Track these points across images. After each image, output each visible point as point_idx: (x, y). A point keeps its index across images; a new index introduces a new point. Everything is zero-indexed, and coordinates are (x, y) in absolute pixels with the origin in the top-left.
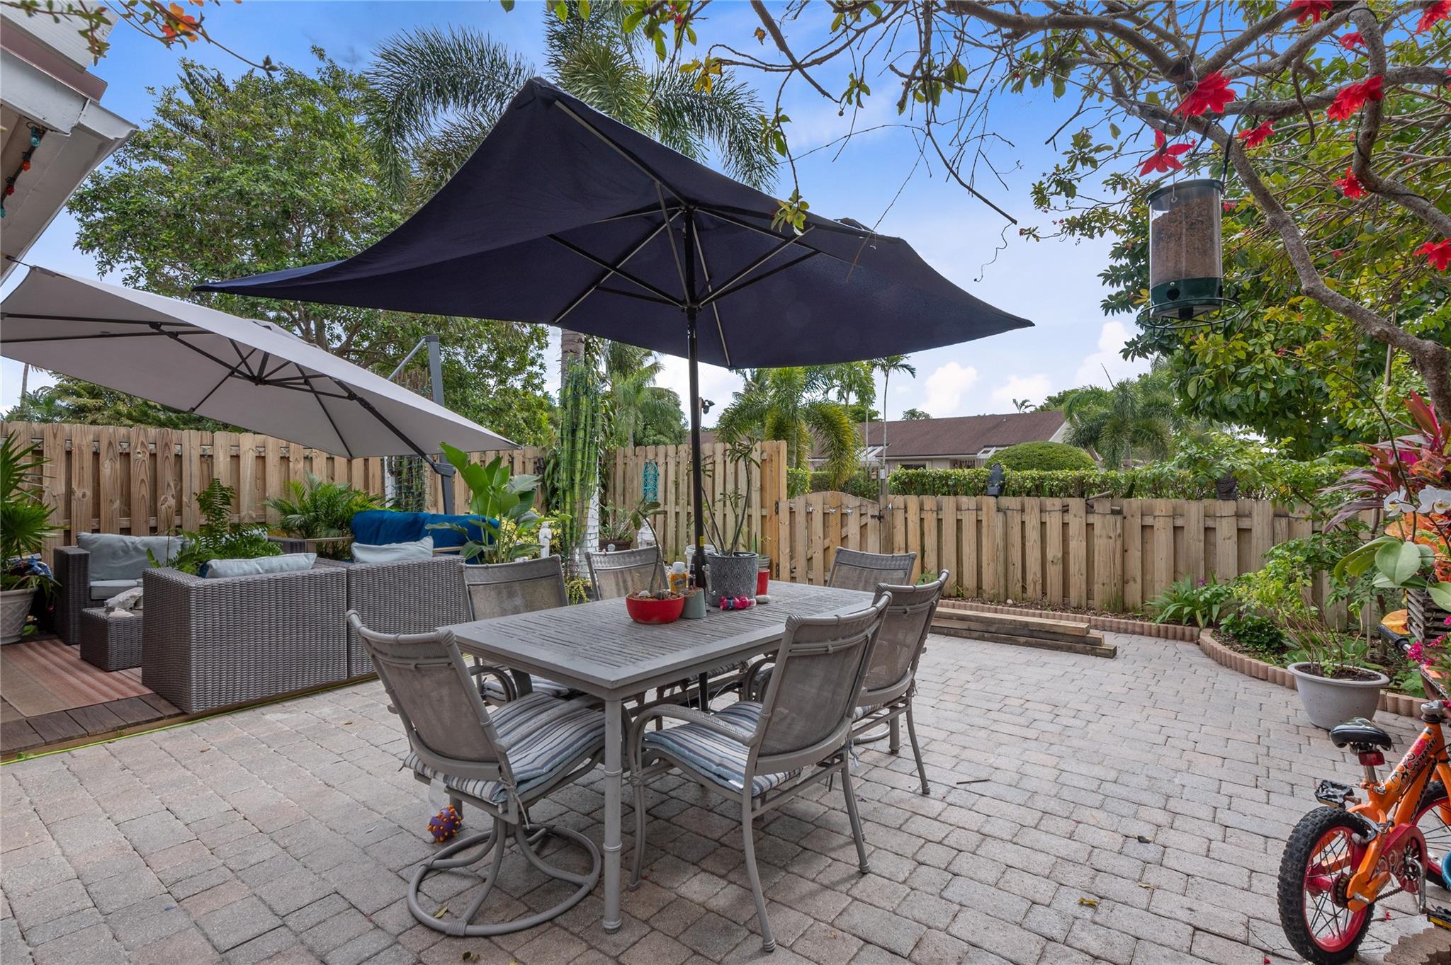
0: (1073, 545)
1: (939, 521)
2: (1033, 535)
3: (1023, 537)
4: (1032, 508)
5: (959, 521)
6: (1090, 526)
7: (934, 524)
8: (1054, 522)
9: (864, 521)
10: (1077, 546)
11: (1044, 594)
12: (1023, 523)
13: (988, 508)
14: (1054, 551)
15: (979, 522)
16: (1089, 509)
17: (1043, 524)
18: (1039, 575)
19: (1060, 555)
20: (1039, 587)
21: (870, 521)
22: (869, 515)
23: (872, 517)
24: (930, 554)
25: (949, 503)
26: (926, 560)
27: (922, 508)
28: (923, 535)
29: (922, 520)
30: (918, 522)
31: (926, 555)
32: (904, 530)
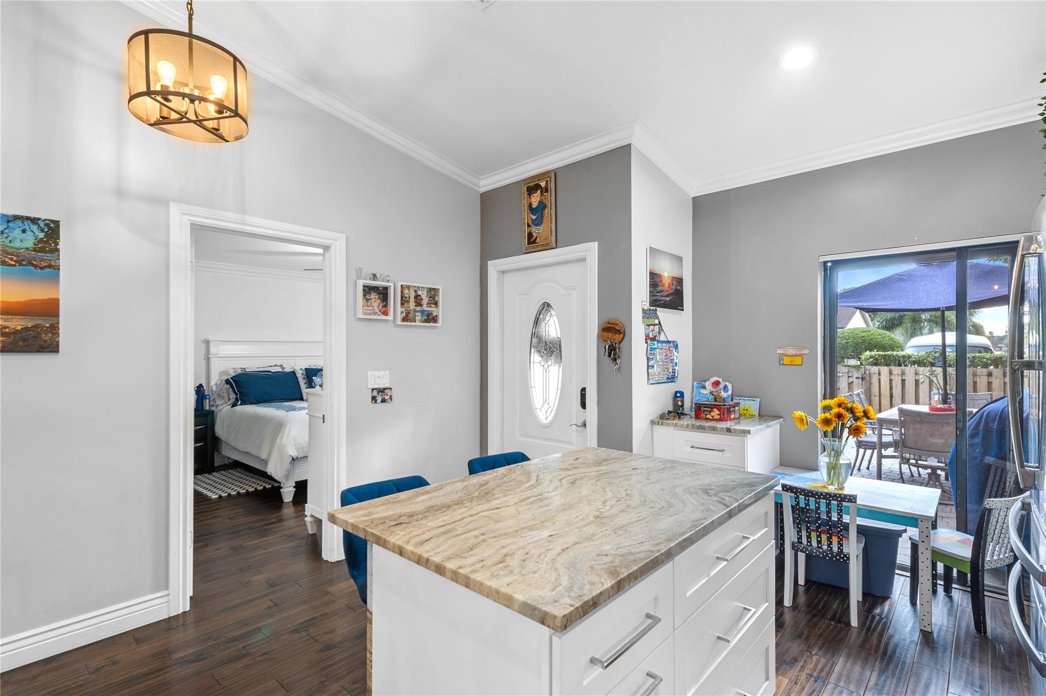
1: (903, 381)
5: (917, 382)
7: (900, 382)
9: (851, 380)
21: (856, 381)
22: (854, 377)
23: (857, 378)
24: (897, 398)
25: (910, 370)
26: (893, 402)
27: (891, 373)
28: (891, 388)
29: (891, 380)
30: (889, 381)
31: (894, 399)
32: (878, 385)
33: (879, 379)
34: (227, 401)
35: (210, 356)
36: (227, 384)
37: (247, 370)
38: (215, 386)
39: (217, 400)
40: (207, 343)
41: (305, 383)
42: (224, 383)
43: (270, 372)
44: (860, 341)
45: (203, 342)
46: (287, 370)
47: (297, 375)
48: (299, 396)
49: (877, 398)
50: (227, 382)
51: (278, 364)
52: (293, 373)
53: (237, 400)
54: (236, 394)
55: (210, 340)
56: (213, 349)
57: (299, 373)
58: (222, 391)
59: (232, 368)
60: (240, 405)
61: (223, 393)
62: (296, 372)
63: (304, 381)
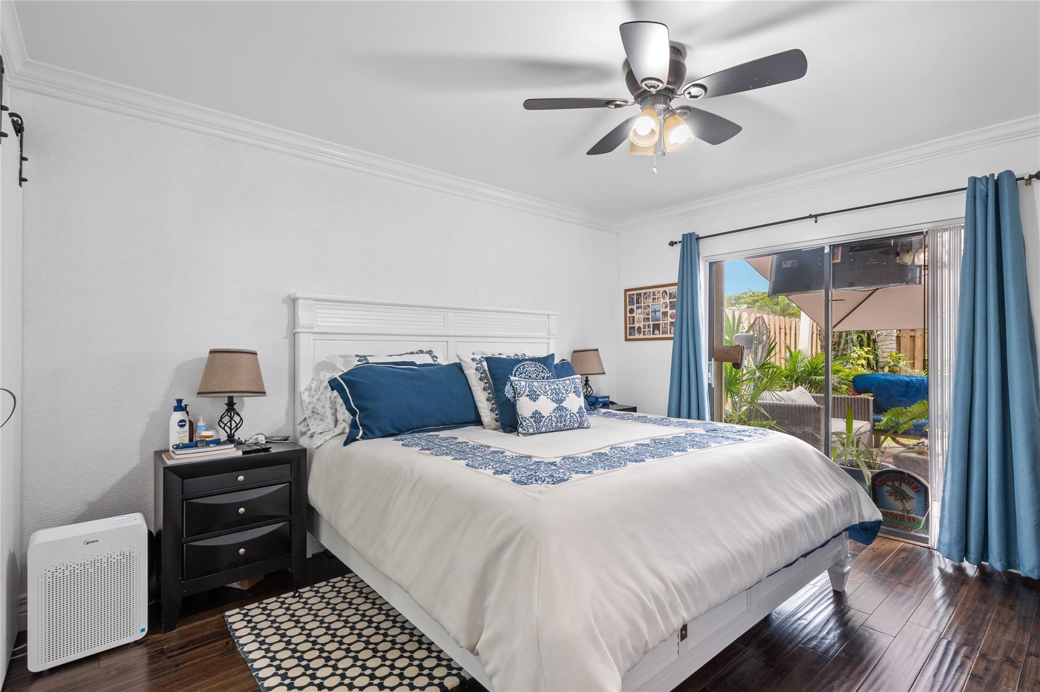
34: (332, 425)
35: (298, 330)
36: (333, 389)
37: (371, 360)
38: (307, 393)
39: (311, 422)
40: (293, 302)
41: (484, 389)
42: (326, 388)
43: (413, 364)
45: (284, 301)
46: (443, 361)
47: (466, 372)
48: (473, 417)
50: (334, 384)
51: (425, 350)
52: (458, 368)
53: (354, 426)
54: (353, 413)
55: (298, 295)
56: (303, 316)
57: (471, 368)
58: (322, 404)
59: (341, 356)
60: (362, 438)
61: (323, 407)
62: (463, 364)
63: (482, 384)
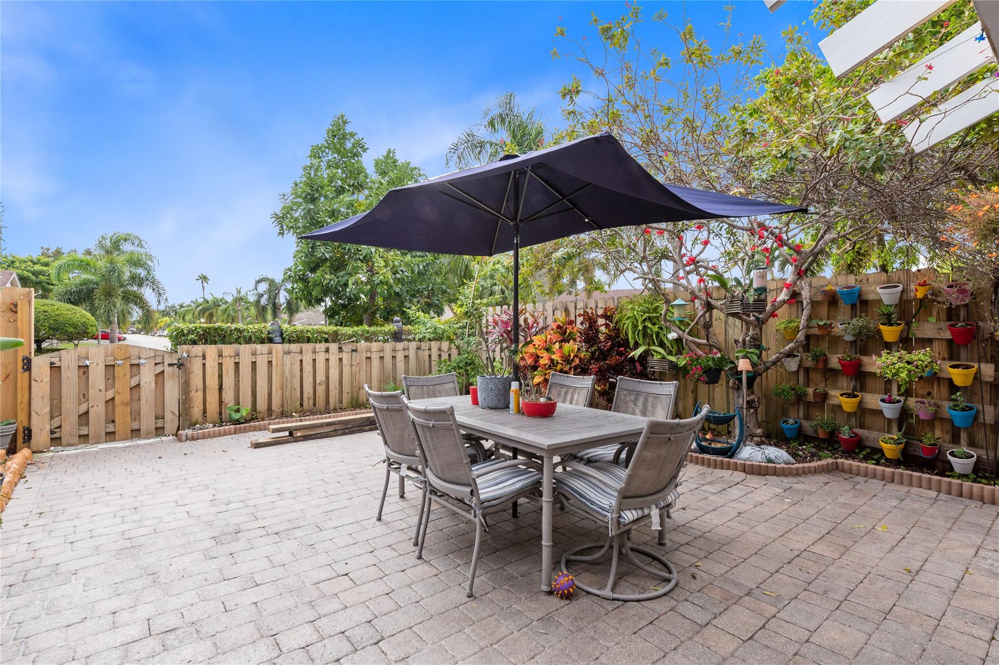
0: (332, 371)
1: (237, 364)
2: (308, 368)
3: (301, 370)
4: (307, 351)
5: (254, 363)
6: (341, 360)
7: (232, 366)
8: (321, 358)
9: (159, 369)
10: (334, 373)
11: (315, 405)
12: (301, 361)
13: (277, 351)
14: (321, 377)
15: (270, 362)
16: (340, 349)
17: (314, 360)
18: (311, 394)
19: (324, 379)
20: (311, 401)
21: (167, 369)
22: (166, 364)
23: (170, 365)
24: (228, 390)
25: (245, 350)
26: (223, 396)
27: (220, 355)
28: (220, 376)
29: (220, 364)
30: (217, 367)
31: (224, 392)
32: (201, 374)
33: (204, 364)
44: (41, 317)
49: (200, 393)
